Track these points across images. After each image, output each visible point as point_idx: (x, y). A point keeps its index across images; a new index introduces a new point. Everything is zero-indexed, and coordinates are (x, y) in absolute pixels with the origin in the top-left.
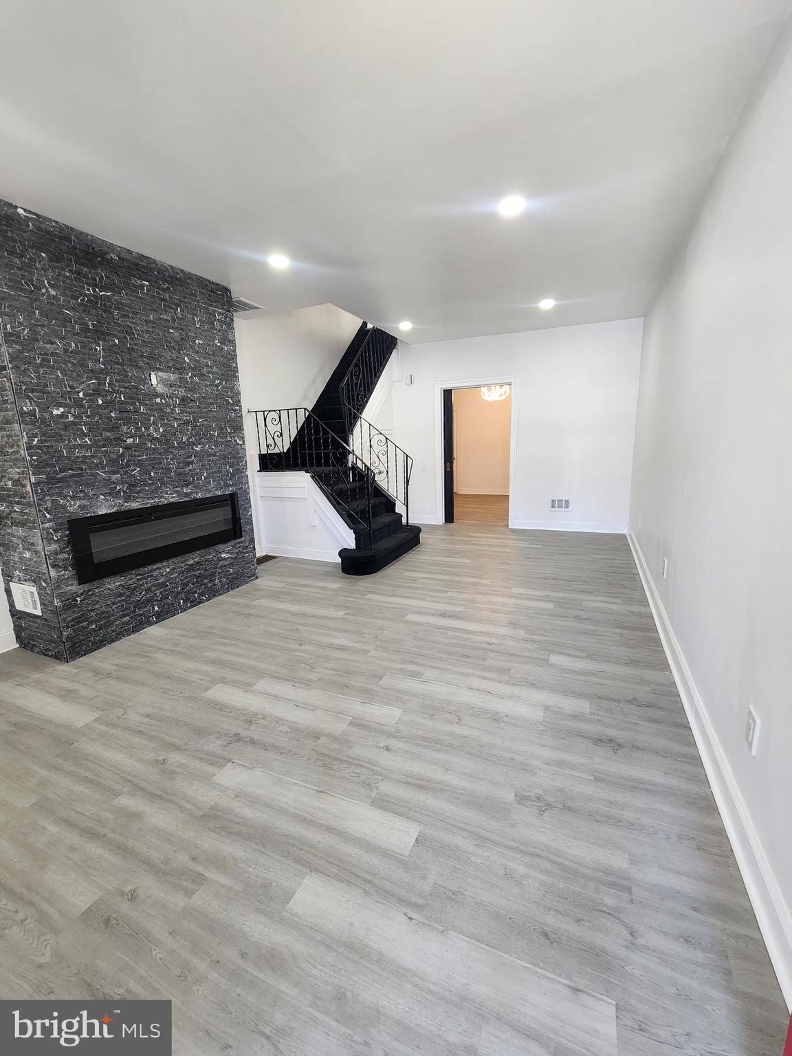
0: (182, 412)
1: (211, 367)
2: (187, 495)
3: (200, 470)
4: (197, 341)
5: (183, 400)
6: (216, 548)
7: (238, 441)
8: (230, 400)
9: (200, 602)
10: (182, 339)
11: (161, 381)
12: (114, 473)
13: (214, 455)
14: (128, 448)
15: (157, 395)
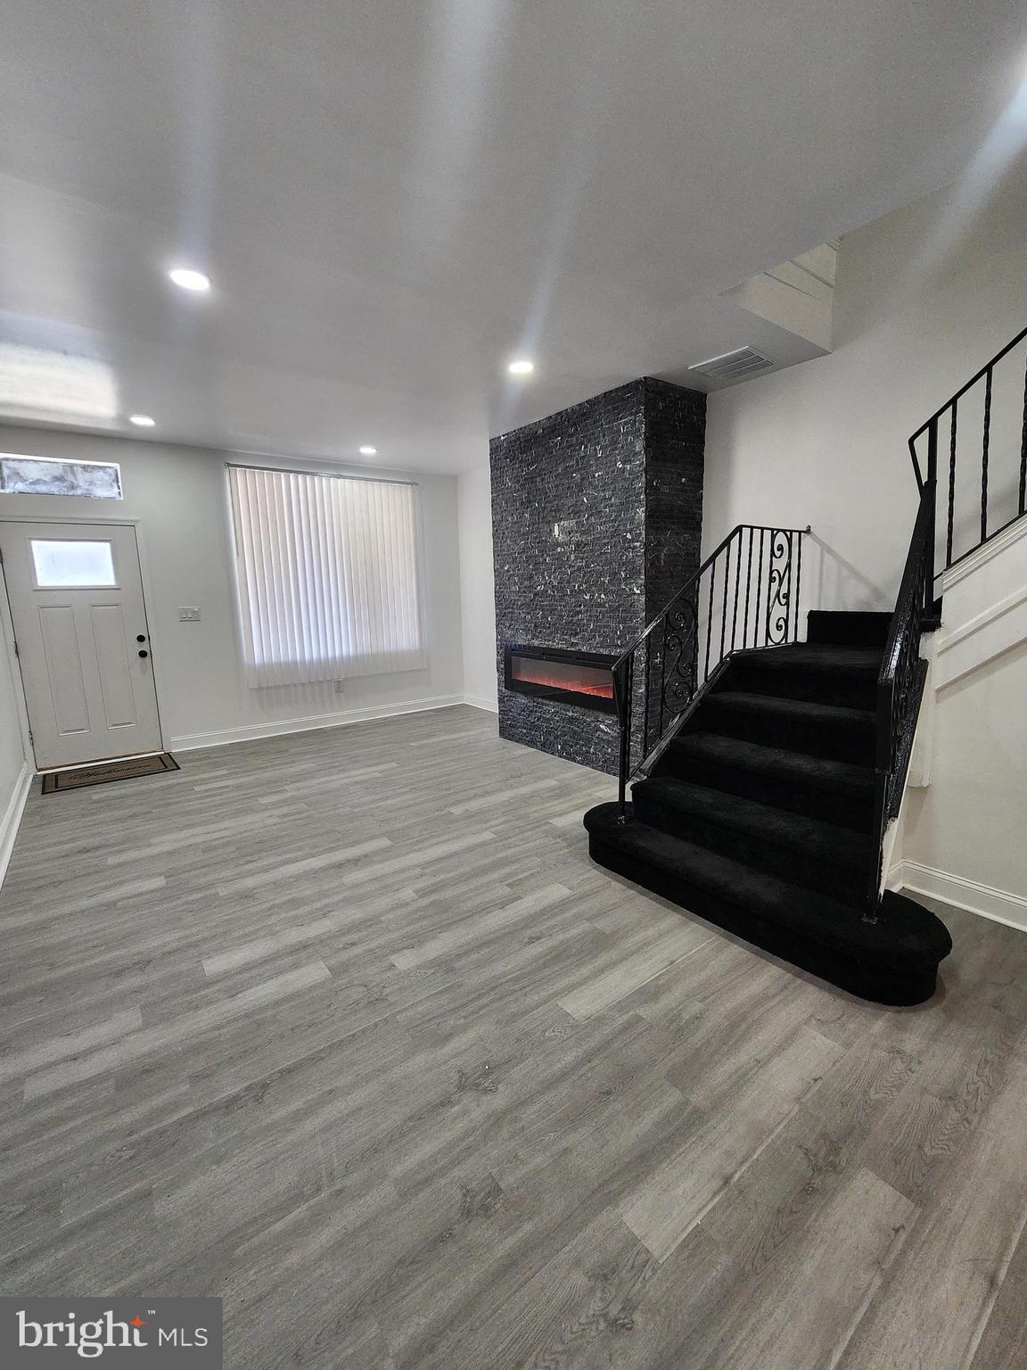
0: (576, 558)
1: (610, 499)
2: (573, 644)
3: (588, 621)
4: (596, 475)
5: (578, 545)
6: (596, 713)
7: (635, 589)
8: (629, 536)
9: (574, 760)
10: (582, 479)
11: (562, 530)
12: (528, 613)
13: (600, 605)
14: (535, 595)
15: (558, 545)
